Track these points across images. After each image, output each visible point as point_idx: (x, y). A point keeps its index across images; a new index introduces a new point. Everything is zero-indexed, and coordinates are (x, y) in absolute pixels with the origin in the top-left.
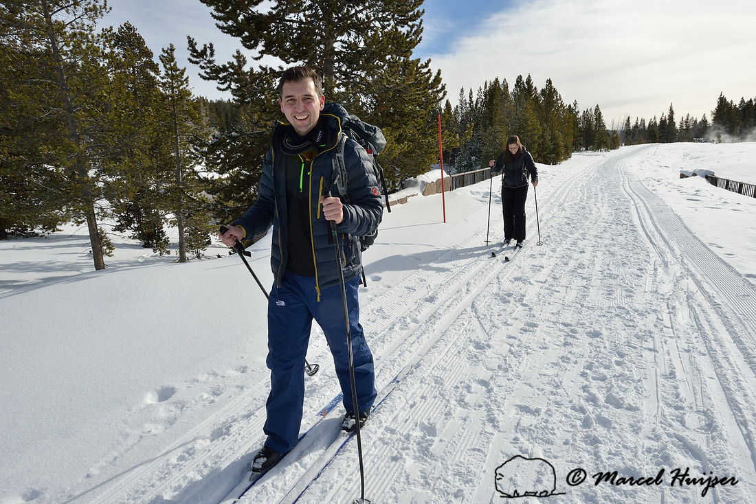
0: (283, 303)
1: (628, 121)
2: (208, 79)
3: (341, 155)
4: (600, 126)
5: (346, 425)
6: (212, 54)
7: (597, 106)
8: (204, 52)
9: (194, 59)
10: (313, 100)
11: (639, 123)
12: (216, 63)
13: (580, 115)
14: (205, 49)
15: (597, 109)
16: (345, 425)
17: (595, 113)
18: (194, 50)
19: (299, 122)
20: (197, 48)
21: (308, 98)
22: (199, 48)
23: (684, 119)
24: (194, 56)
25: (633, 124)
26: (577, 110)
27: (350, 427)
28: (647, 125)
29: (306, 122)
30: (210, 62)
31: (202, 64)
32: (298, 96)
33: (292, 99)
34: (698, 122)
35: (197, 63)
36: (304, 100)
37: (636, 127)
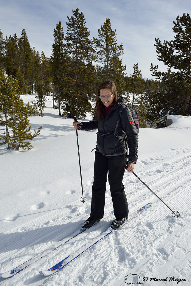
2: (154, 75)
6: (157, 68)
8: (155, 68)
9: (151, 70)
12: (157, 71)
14: (156, 67)
18: (152, 67)
20: (153, 67)
22: (154, 67)
24: (151, 69)
30: (156, 70)
31: (153, 71)
35: (152, 71)
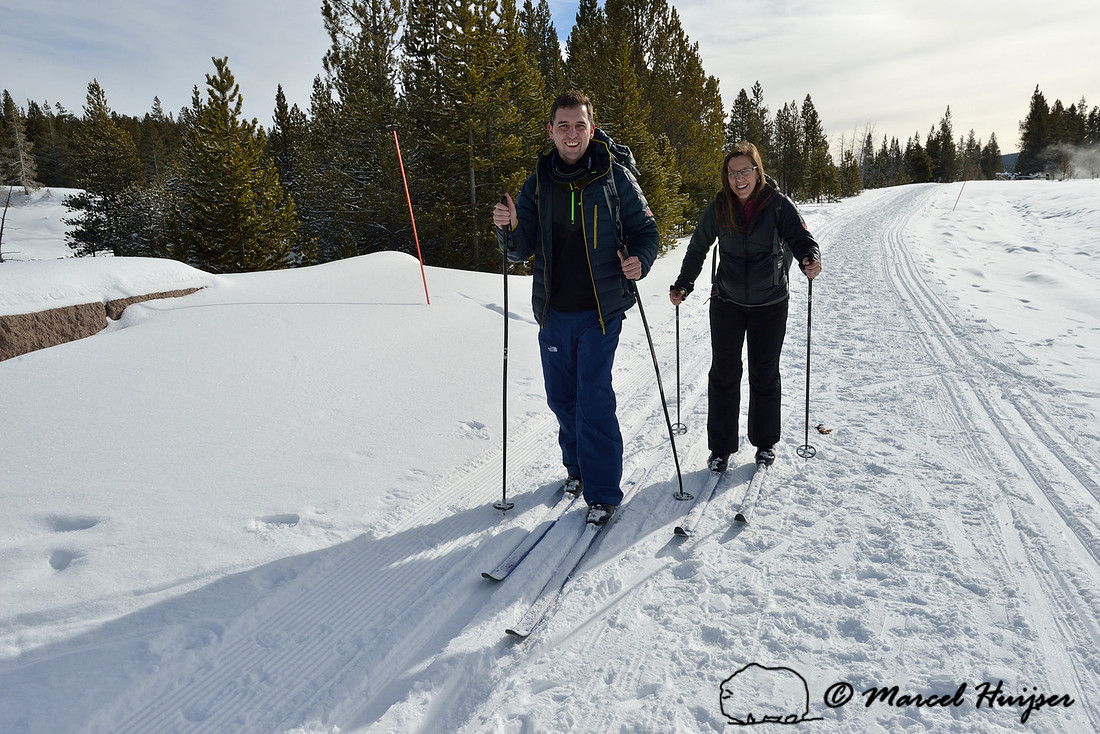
0: (555, 350)
1: (869, 142)
3: (611, 181)
4: (815, 144)
5: (592, 518)
7: (808, 98)
10: (585, 127)
11: (889, 147)
13: (771, 117)
15: (808, 104)
16: (590, 518)
17: (804, 113)
19: (569, 150)
21: (581, 125)
23: (965, 141)
25: (877, 148)
26: (762, 106)
27: (597, 519)
28: (903, 148)
29: (576, 149)
32: (572, 122)
33: (565, 126)
34: (982, 148)
36: (577, 126)
37: (884, 152)
